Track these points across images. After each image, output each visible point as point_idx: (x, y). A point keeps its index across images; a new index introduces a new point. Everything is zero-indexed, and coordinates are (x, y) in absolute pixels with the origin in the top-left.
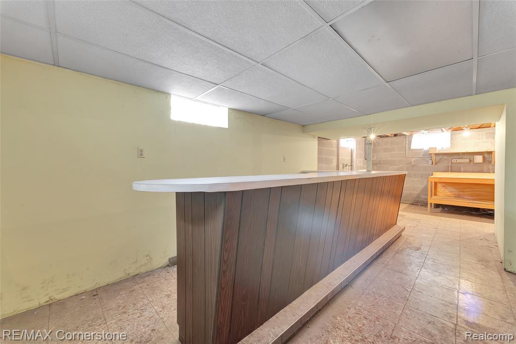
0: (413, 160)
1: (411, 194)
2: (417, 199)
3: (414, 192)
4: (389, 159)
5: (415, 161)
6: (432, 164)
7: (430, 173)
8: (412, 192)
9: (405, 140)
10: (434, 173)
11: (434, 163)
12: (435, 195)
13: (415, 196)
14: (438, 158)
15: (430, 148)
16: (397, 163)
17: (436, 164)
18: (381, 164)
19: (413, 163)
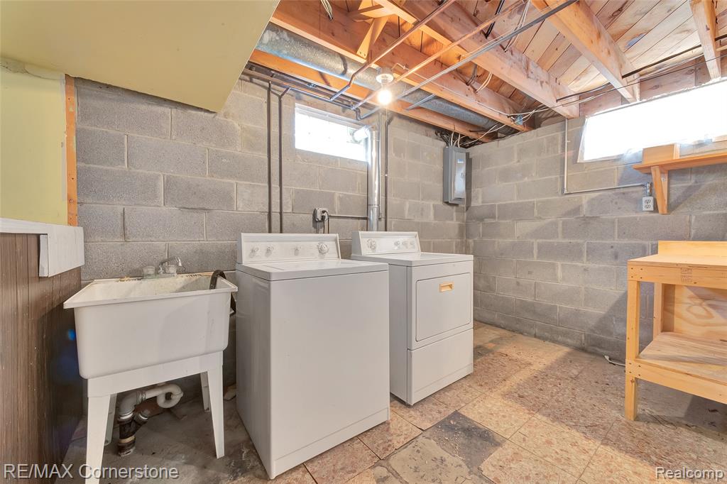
0: (585, 198)
1: (577, 313)
2: (597, 335)
3: (590, 310)
4: (516, 201)
5: (591, 202)
6: (656, 209)
7: (648, 243)
8: (582, 309)
9: (559, 134)
10: (662, 245)
11: (662, 206)
12: (667, 328)
13: (592, 323)
14: (679, 186)
15: (645, 150)
16: (536, 214)
17: (671, 208)
18: (494, 217)
19: (585, 211)
